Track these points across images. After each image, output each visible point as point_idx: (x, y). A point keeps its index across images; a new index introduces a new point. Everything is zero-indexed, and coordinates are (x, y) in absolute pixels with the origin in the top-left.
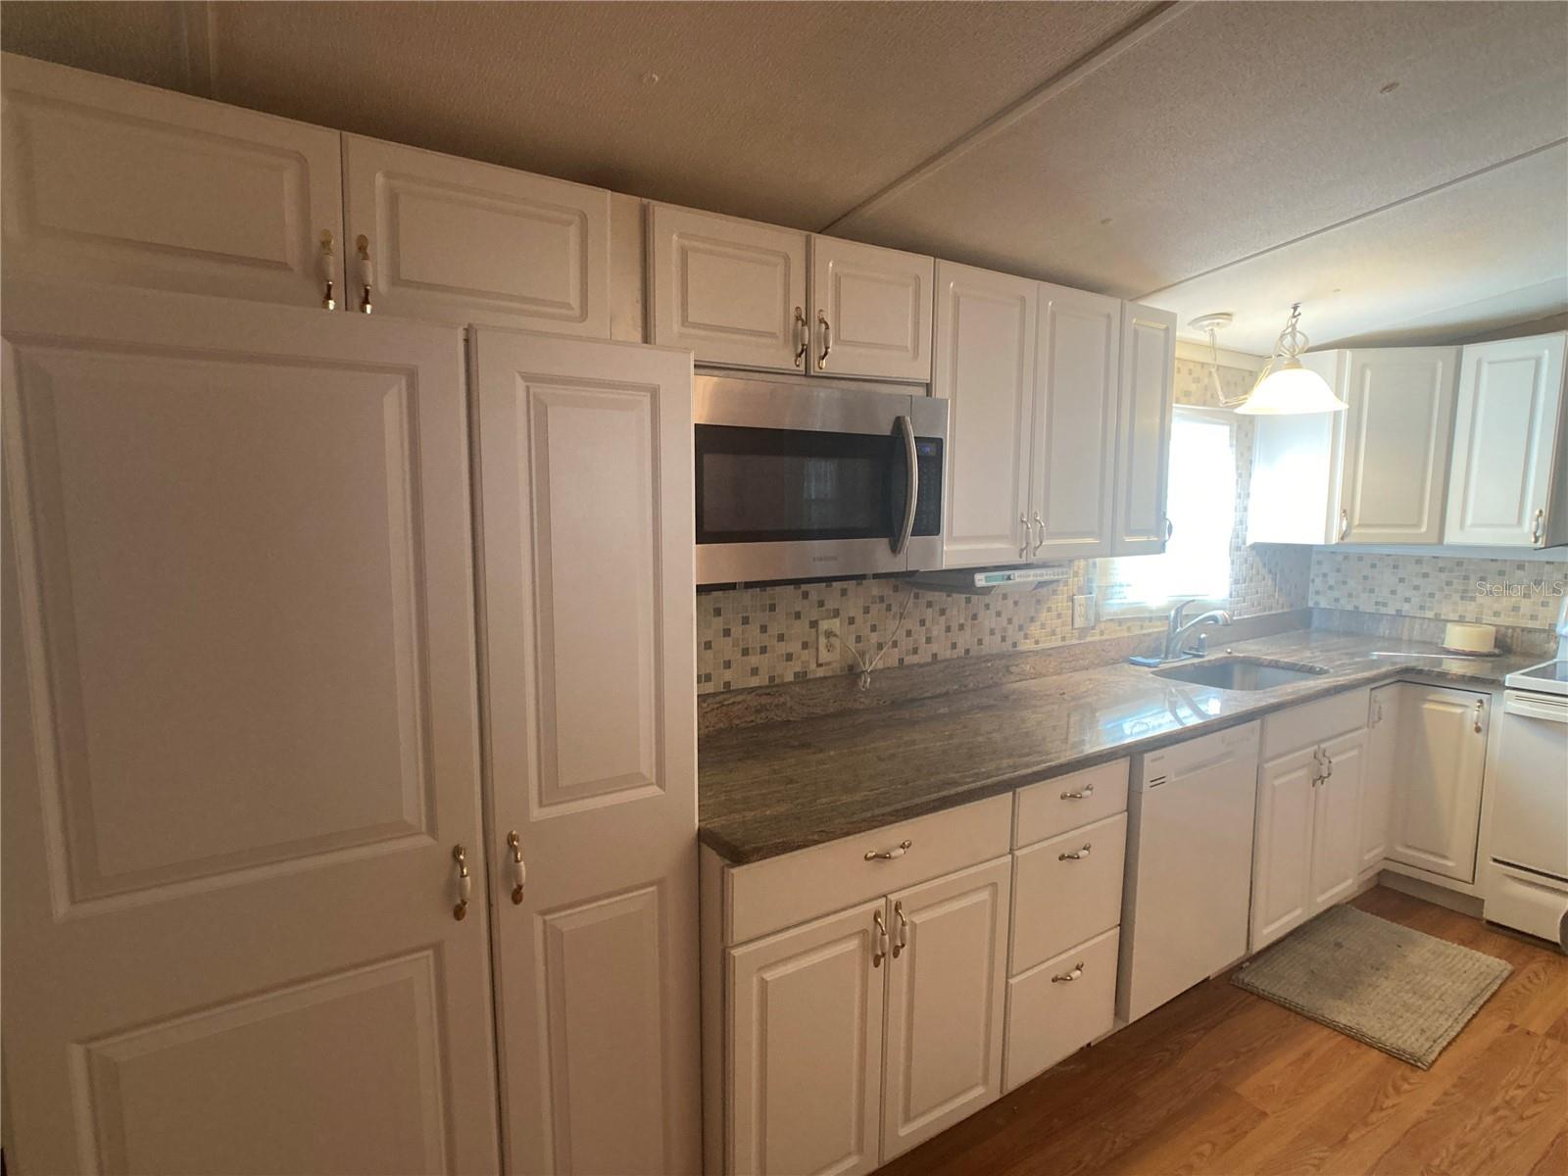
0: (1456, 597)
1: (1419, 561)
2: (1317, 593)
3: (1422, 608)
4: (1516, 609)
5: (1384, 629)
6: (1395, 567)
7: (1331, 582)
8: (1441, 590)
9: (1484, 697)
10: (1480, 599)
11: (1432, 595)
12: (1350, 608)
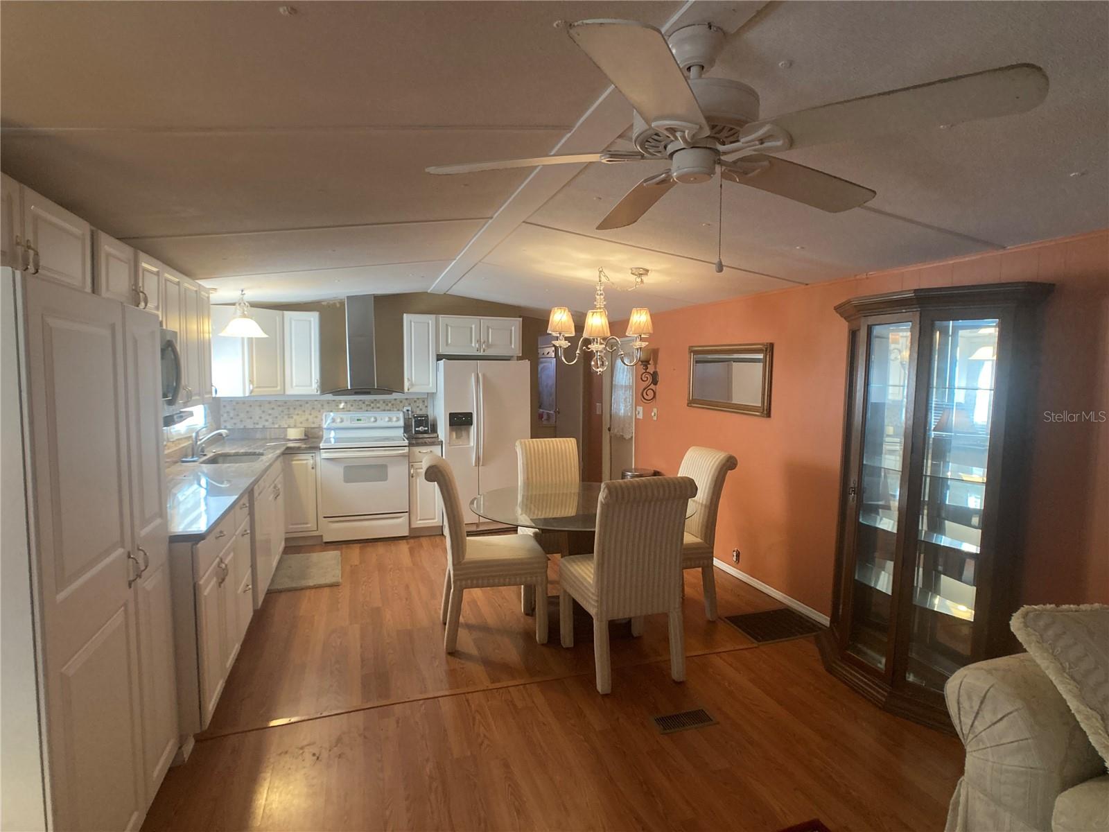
0: (286, 417)
1: (270, 403)
2: (225, 421)
3: (273, 423)
4: (307, 420)
5: (259, 436)
6: (260, 406)
7: (232, 415)
8: (280, 415)
9: (313, 454)
10: (295, 417)
11: (276, 417)
12: (242, 427)
